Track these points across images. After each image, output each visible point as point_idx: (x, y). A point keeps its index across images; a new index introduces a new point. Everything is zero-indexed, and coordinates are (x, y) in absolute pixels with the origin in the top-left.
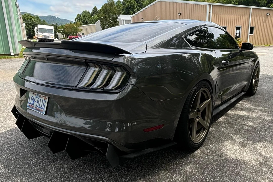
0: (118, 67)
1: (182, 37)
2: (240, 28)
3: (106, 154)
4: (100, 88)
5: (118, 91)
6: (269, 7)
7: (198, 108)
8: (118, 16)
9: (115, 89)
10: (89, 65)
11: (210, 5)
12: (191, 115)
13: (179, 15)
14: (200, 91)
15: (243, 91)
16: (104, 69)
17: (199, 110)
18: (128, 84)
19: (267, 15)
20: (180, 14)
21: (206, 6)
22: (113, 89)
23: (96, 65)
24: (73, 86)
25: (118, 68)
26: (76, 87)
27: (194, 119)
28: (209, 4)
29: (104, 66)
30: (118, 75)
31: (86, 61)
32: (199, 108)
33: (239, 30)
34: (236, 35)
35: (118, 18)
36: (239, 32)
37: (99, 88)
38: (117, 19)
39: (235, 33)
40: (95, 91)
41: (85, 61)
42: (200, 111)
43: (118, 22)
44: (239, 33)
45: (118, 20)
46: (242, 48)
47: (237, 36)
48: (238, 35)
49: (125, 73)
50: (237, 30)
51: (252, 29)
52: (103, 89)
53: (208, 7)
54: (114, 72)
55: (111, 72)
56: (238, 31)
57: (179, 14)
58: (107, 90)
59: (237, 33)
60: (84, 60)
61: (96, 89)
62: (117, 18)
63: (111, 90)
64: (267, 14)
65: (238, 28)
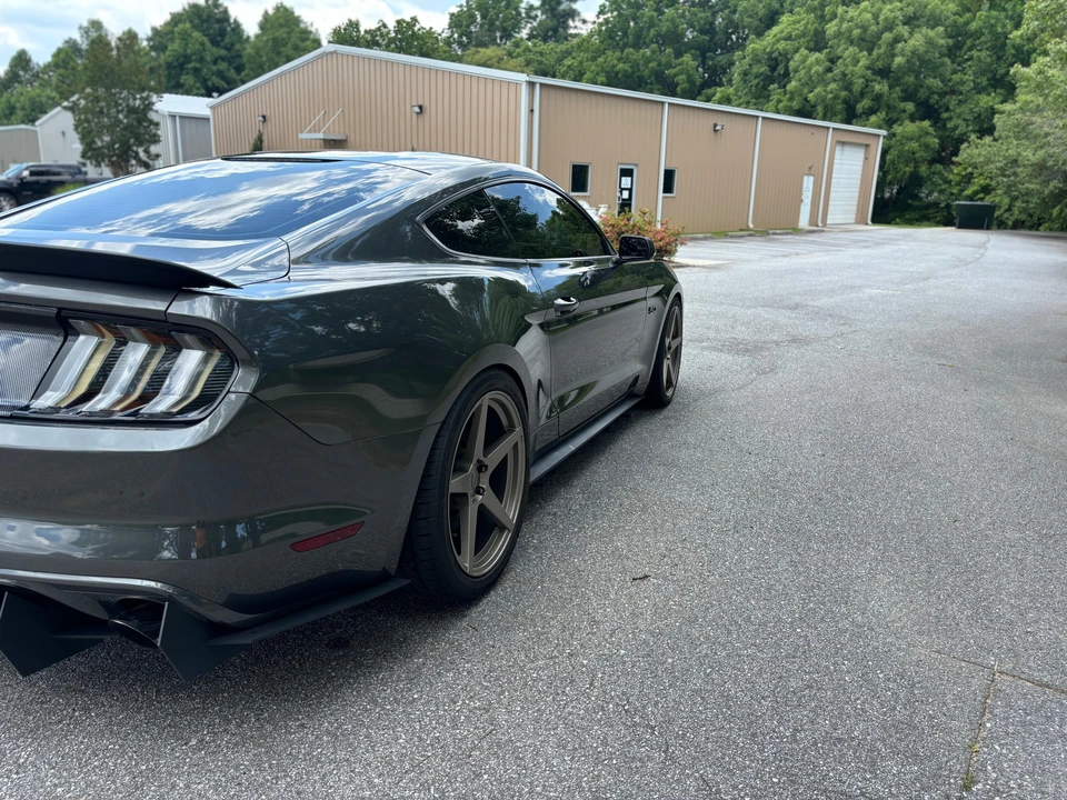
0: (191, 333)
1: (418, 218)
2: (632, 171)
3: (159, 640)
4: (122, 410)
5: (193, 416)
6: (708, 100)
7: (479, 461)
8: (154, 98)
9: (182, 409)
10: (72, 328)
11: (531, 84)
12: (455, 484)
13: (418, 113)
14: (486, 401)
15: (629, 395)
16: (136, 341)
17: (481, 467)
18: (228, 392)
19: (715, 131)
20: (421, 107)
21: (517, 84)
22: (175, 410)
23: (104, 330)
24: (14, 408)
25: (187, 337)
26: (27, 408)
27: (465, 495)
28: (527, 79)
29: (133, 330)
30: (190, 360)
31: (63, 313)
32: (482, 458)
33: (629, 179)
34: (619, 194)
35: (156, 107)
36: (629, 186)
37: (118, 408)
38: (151, 109)
39: (619, 189)
40: (104, 420)
41: (58, 314)
42: (486, 467)
43: (157, 124)
44: (630, 190)
45: (152, 116)
46: (622, 252)
47: (623, 200)
48: (626, 195)
49: (217, 355)
50: (623, 179)
51: (669, 175)
52: (135, 414)
53: (524, 89)
54: (175, 349)
55: (163, 350)
56: (626, 182)
57: (417, 109)
58: (152, 415)
59: (622, 190)
60: (55, 311)
61: (108, 412)
62: (149, 106)
63: (168, 414)
64: (715, 125)
65: (627, 173)
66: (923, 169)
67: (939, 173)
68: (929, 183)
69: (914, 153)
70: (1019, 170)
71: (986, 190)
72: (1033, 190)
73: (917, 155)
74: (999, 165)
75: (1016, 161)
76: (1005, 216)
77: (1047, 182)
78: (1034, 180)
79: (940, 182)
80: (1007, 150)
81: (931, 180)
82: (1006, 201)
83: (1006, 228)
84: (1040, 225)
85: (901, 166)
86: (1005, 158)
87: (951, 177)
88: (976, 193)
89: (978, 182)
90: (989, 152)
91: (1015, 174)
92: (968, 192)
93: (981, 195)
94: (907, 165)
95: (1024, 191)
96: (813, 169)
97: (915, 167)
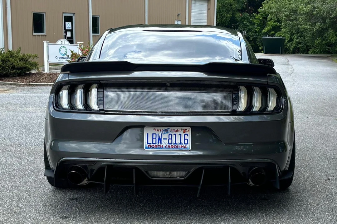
2: (72, 17)
18: (283, 104)
33: (70, 23)
34: (65, 34)
36: (71, 29)
39: (64, 31)
44: (71, 31)
47: (68, 38)
48: (69, 34)
50: (67, 23)
51: (95, 20)
56: (68, 25)
59: (66, 31)
65: (68, 19)
66: (238, 15)
67: (247, 18)
68: (241, 25)
69: (231, 5)
70: (298, 17)
71: (277, 29)
72: (307, 29)
73: (233, 6)
74: (286, 13)
75: (296, 11)
76: (288, 45)
77: (315, 24)
78: (308, 23)
79: (248, 24)
80: (290, 4)
81: (243, 22)
82: (288, 36)
83: (289, 53)
84: (308, 50)
85: (224, 13)
86: (289, 9)
87: (254, 21)
88: (270, 31)
89: (271, 24)
90: (280, 5)
91: (296, 19)
92: (265, 30)
93: (273, 32)
94: (228, 13)
95: (301, 30)
96: (180, 16)
97: (232, 14)
